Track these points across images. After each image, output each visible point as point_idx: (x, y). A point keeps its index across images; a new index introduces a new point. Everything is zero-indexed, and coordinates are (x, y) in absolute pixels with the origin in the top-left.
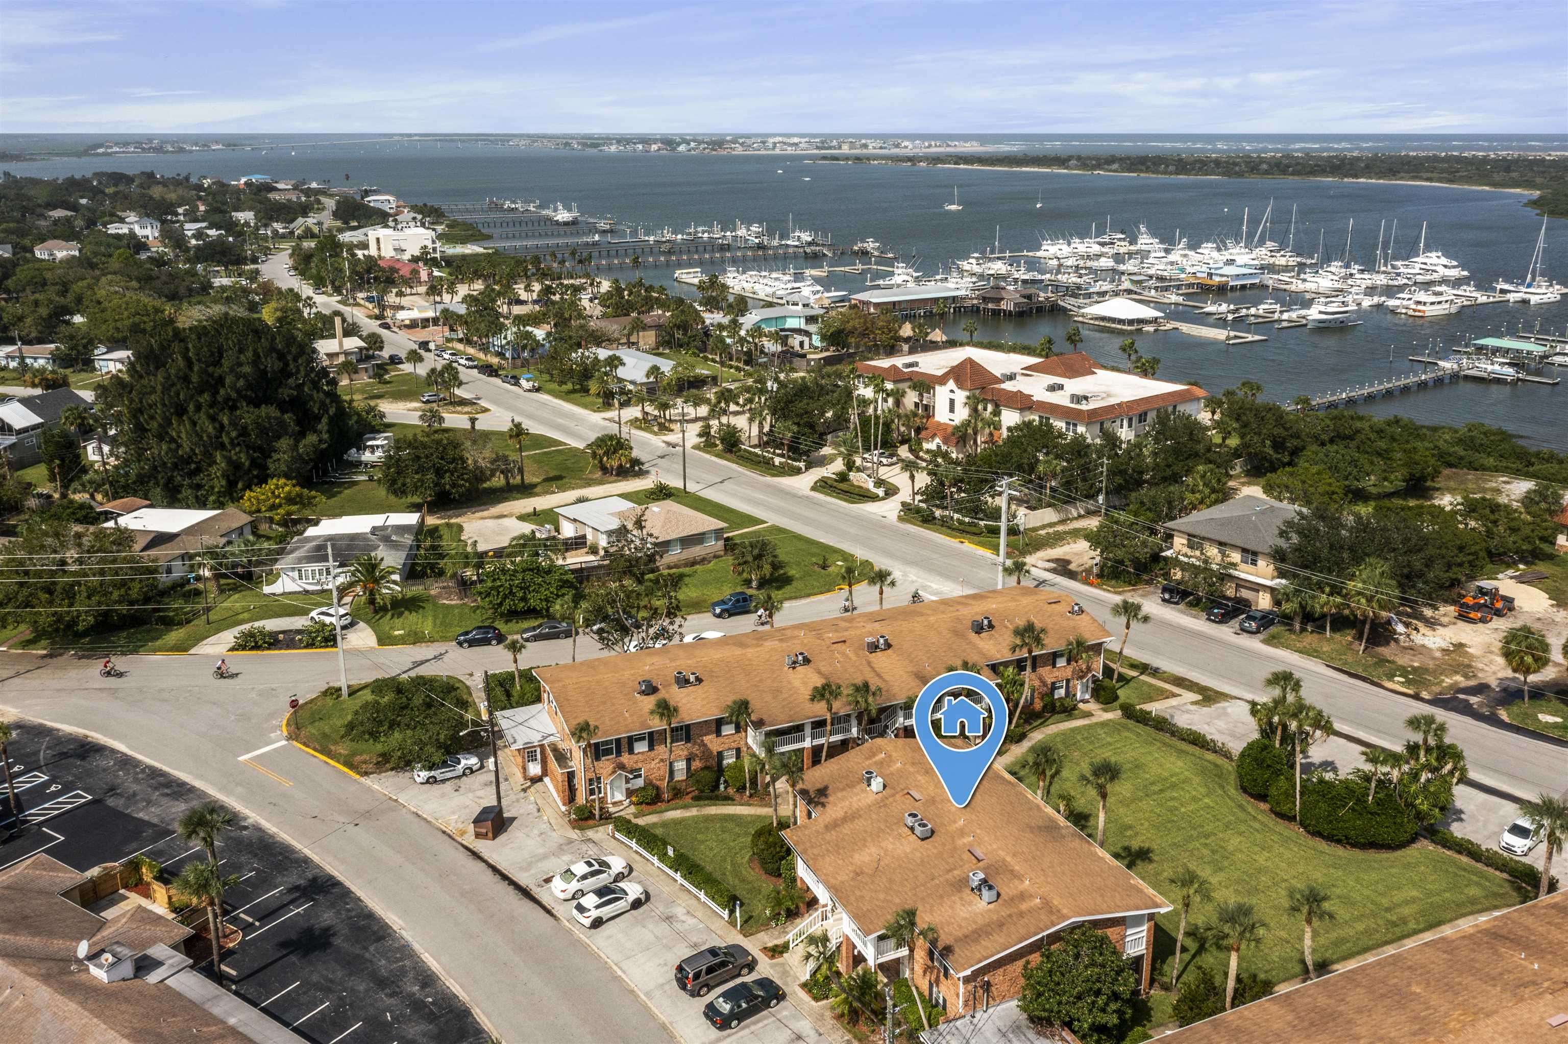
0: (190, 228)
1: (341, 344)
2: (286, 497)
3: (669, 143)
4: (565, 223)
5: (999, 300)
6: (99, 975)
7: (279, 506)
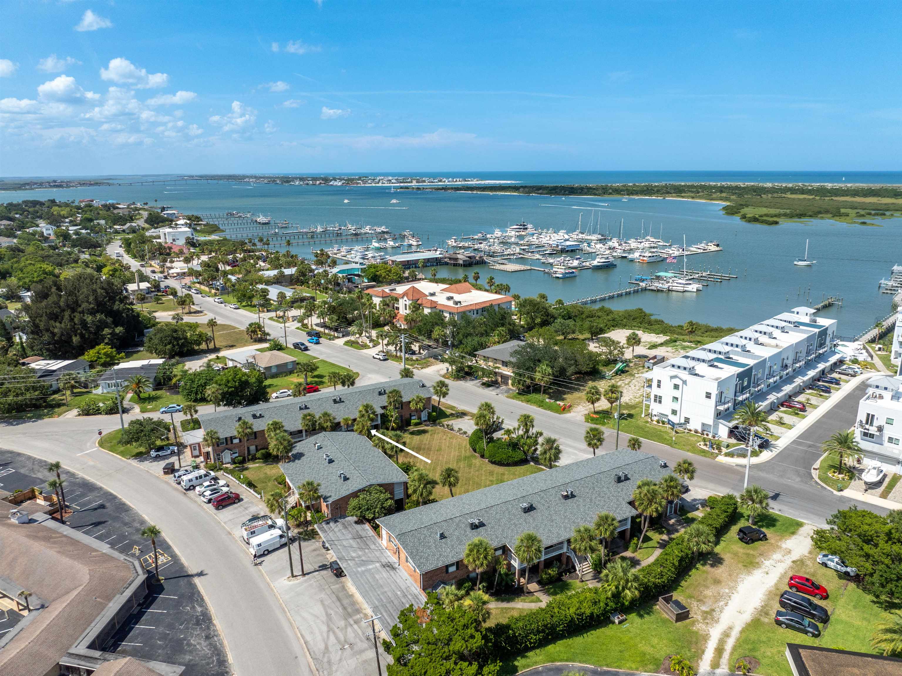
0: (72, 229)
1: (138, 286)
2: (105, 354)
3: (326, 180)
4: (263, 224)
5: (457, 259)
6: (14, 521)
7: (101, 358)
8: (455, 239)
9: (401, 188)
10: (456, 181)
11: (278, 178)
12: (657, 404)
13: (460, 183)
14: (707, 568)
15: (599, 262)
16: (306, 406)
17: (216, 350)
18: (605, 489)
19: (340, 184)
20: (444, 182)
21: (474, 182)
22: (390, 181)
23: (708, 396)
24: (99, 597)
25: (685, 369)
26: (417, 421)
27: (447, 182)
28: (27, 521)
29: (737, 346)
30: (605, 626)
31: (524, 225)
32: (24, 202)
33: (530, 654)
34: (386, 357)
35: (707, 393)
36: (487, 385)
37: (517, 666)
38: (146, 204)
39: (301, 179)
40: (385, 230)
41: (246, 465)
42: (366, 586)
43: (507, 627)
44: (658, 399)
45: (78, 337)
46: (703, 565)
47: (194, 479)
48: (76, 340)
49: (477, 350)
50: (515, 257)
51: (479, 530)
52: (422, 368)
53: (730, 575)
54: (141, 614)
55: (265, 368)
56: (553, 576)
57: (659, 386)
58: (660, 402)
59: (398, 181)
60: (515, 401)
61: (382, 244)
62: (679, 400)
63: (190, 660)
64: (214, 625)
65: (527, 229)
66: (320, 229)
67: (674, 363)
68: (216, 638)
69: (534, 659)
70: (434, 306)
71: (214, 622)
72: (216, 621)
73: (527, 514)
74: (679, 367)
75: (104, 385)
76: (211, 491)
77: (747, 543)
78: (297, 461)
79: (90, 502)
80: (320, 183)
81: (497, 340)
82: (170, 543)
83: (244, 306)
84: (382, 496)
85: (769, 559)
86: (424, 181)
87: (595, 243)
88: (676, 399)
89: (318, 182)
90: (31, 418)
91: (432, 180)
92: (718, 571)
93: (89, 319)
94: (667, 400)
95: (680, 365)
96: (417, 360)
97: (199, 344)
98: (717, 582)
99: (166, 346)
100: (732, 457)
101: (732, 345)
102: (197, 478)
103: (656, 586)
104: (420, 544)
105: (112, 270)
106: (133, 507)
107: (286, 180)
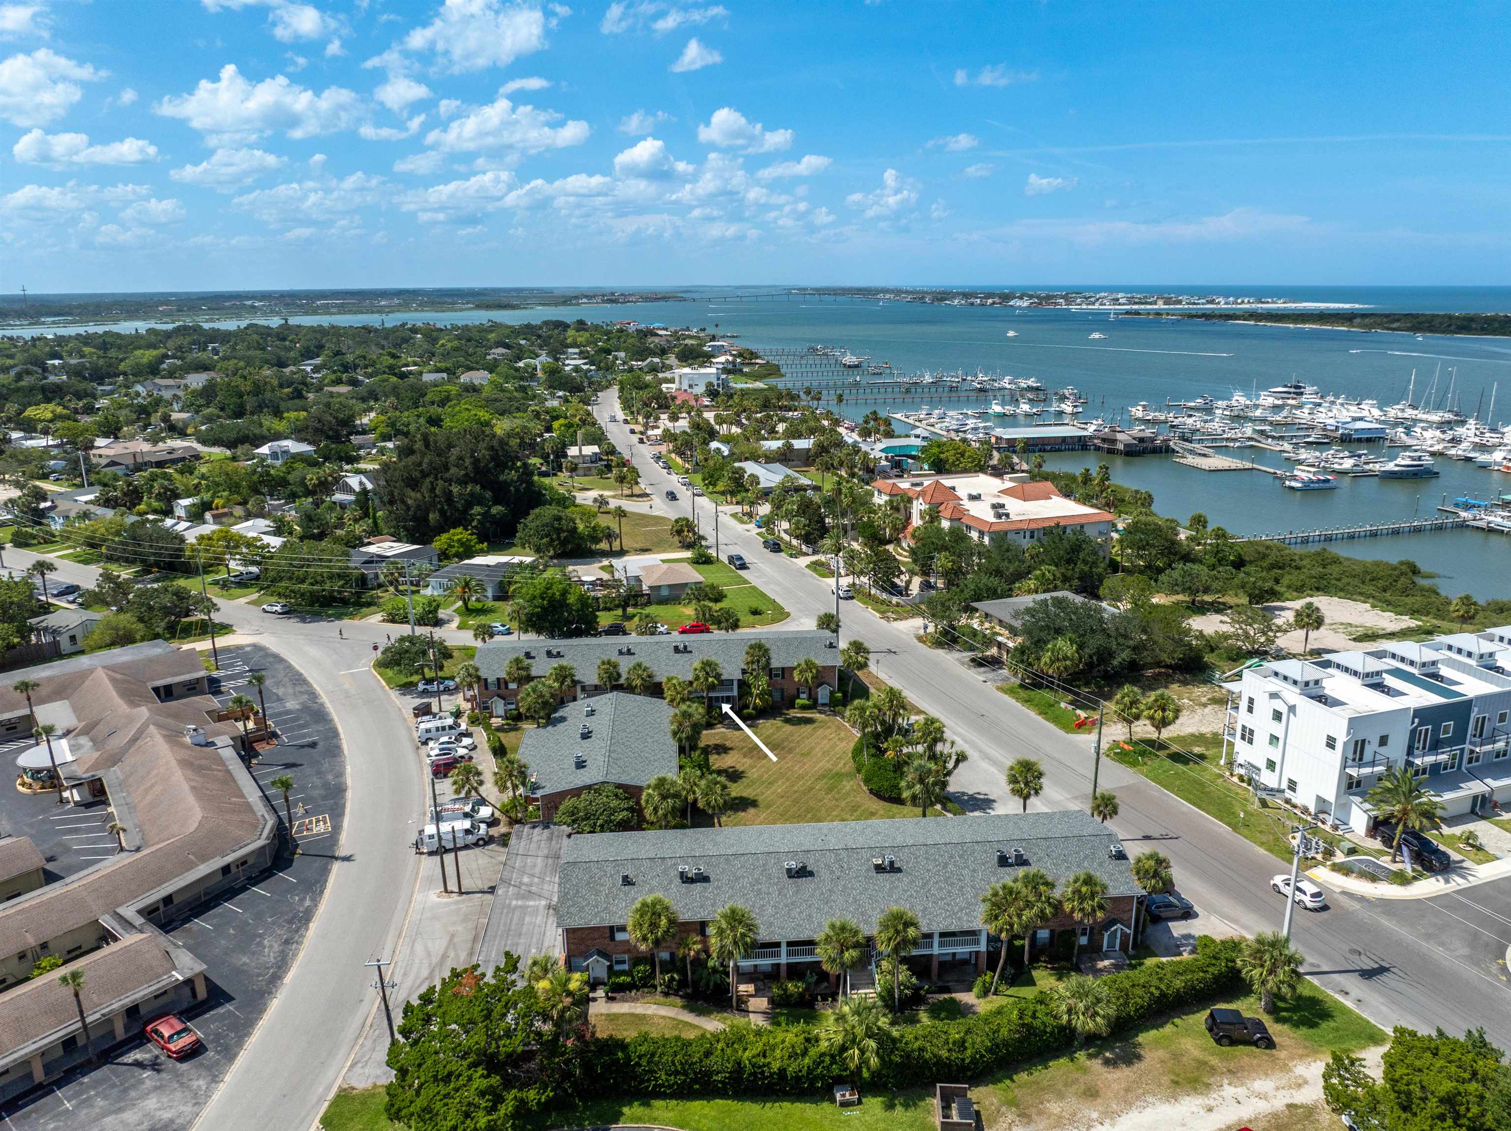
0: (570, 364)
1: (580, 450)
2: (459, 540)
3: (1006, 297)
4: (850, 366)
5: (1114, 441)
6: (188, 740)
7: (453, 547)
8: (1144, 406)
9: (1128, 313)
10: (1243, 302)
11: (927, 293)
12: (1245, 744)
13: (1248, 306)
14: (1096, 1065)
15: (1397, 465)
16: (629, 650)
17: (622, 553)
18: (965, 872)
19: (1026, 304)
20: (1219, 303)
21: (1279, 305)
22: (1118, 300)
23: (1331, 743)
24: (193, 854)
25: (1295, 682)
26: (806, 702)
27: (1222, 304)
28: (203, 743)
29: (1470, 655)
30: (816, 1103)
31: (1300, 387)
32: (546, 323)
33: (658, 1103)
34: (850, 594)
35: (1329, 737)
36: (979, 663)
37: (622, 1114)
38: (704, 330)
39: (966, 295)
40: (1035, 385)
41: (520, 724)
42: (502, 927)
43: (622, 1045)
44: (1248, 735)
45: (437, 514)
46: (1090, 1056)
47: (433, 730)
48: (433, 517)
49: (979, 599)
50: (1237, 444)
51: (693, 886)
52: (895, 620)
53: (1127, 1090)
54: (244, 889)
55: (650, 588)
56: (791, 995)
57: (1250, 710)
58: (1251, 742)
59: (1131, 301)
60: (1007, 698)
61: (1009, 409)
62: (1281, 741)
63: (245, 964)
64: (307, 929)
65: (1302, 394)
66: (928, 379)
67: (1278, 670)
68: (294, 946)
69: (656, 1113)
70: (956, 515)
71: (311, 925)
72: (312, 925)
73: (791, 881)
74: (1286, 678)
75: (434, 584)
76: (441, 750)
77: (1219, 1041)
78: (550, 728)
79: (304, 736)
80: (994, 303)
81: (1032, 586)
82: (348, 811)
83: (711, 493)
84: (614, 803)
85: (1242, 1085)
86: (1180, 302)
87: (1424, 429)
88: (1274, 739)
89: (990, 301)
90: (329, 616)
91: (1195, 299)
92: (1109, 1076)
93: (455, 489)
94: (1261, 738)
95: (1287, 674)
96: (898, 605)
97: (598, 541)
98: (1091, 1093)
99: (542, 538)
100: (1347, 875)
101: (1460, 651)
102: (437, 729)
103: (939, 1062)
104: (589, 883)
105: (565, 425)
106: (346, 752)
107: (942, 296)
